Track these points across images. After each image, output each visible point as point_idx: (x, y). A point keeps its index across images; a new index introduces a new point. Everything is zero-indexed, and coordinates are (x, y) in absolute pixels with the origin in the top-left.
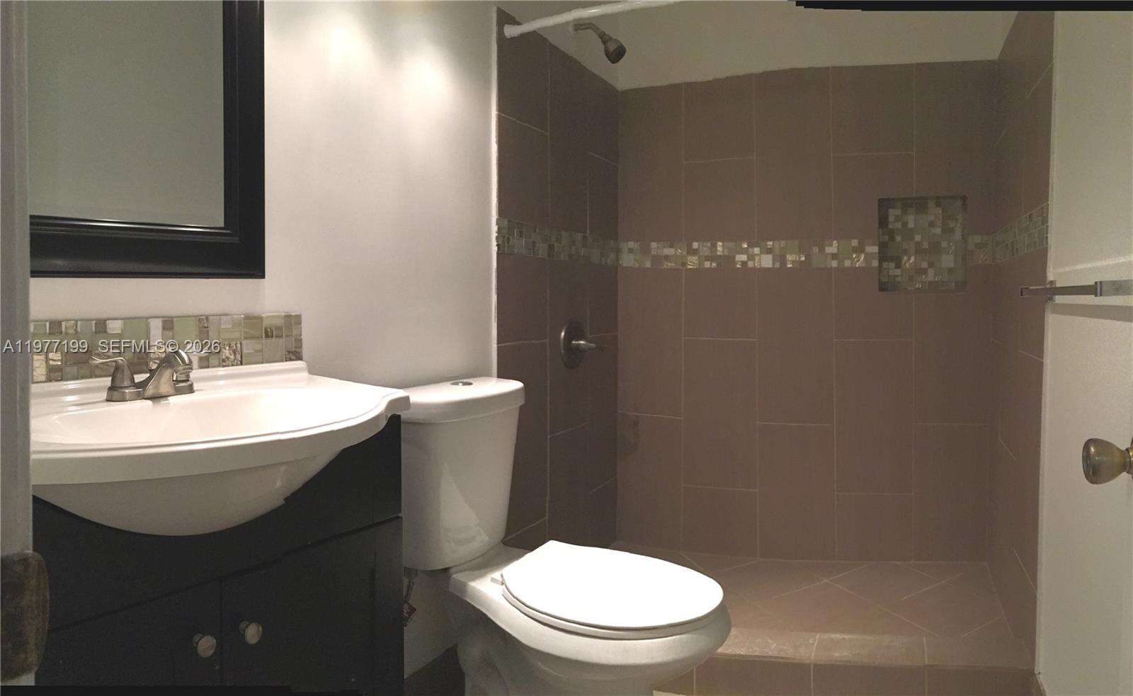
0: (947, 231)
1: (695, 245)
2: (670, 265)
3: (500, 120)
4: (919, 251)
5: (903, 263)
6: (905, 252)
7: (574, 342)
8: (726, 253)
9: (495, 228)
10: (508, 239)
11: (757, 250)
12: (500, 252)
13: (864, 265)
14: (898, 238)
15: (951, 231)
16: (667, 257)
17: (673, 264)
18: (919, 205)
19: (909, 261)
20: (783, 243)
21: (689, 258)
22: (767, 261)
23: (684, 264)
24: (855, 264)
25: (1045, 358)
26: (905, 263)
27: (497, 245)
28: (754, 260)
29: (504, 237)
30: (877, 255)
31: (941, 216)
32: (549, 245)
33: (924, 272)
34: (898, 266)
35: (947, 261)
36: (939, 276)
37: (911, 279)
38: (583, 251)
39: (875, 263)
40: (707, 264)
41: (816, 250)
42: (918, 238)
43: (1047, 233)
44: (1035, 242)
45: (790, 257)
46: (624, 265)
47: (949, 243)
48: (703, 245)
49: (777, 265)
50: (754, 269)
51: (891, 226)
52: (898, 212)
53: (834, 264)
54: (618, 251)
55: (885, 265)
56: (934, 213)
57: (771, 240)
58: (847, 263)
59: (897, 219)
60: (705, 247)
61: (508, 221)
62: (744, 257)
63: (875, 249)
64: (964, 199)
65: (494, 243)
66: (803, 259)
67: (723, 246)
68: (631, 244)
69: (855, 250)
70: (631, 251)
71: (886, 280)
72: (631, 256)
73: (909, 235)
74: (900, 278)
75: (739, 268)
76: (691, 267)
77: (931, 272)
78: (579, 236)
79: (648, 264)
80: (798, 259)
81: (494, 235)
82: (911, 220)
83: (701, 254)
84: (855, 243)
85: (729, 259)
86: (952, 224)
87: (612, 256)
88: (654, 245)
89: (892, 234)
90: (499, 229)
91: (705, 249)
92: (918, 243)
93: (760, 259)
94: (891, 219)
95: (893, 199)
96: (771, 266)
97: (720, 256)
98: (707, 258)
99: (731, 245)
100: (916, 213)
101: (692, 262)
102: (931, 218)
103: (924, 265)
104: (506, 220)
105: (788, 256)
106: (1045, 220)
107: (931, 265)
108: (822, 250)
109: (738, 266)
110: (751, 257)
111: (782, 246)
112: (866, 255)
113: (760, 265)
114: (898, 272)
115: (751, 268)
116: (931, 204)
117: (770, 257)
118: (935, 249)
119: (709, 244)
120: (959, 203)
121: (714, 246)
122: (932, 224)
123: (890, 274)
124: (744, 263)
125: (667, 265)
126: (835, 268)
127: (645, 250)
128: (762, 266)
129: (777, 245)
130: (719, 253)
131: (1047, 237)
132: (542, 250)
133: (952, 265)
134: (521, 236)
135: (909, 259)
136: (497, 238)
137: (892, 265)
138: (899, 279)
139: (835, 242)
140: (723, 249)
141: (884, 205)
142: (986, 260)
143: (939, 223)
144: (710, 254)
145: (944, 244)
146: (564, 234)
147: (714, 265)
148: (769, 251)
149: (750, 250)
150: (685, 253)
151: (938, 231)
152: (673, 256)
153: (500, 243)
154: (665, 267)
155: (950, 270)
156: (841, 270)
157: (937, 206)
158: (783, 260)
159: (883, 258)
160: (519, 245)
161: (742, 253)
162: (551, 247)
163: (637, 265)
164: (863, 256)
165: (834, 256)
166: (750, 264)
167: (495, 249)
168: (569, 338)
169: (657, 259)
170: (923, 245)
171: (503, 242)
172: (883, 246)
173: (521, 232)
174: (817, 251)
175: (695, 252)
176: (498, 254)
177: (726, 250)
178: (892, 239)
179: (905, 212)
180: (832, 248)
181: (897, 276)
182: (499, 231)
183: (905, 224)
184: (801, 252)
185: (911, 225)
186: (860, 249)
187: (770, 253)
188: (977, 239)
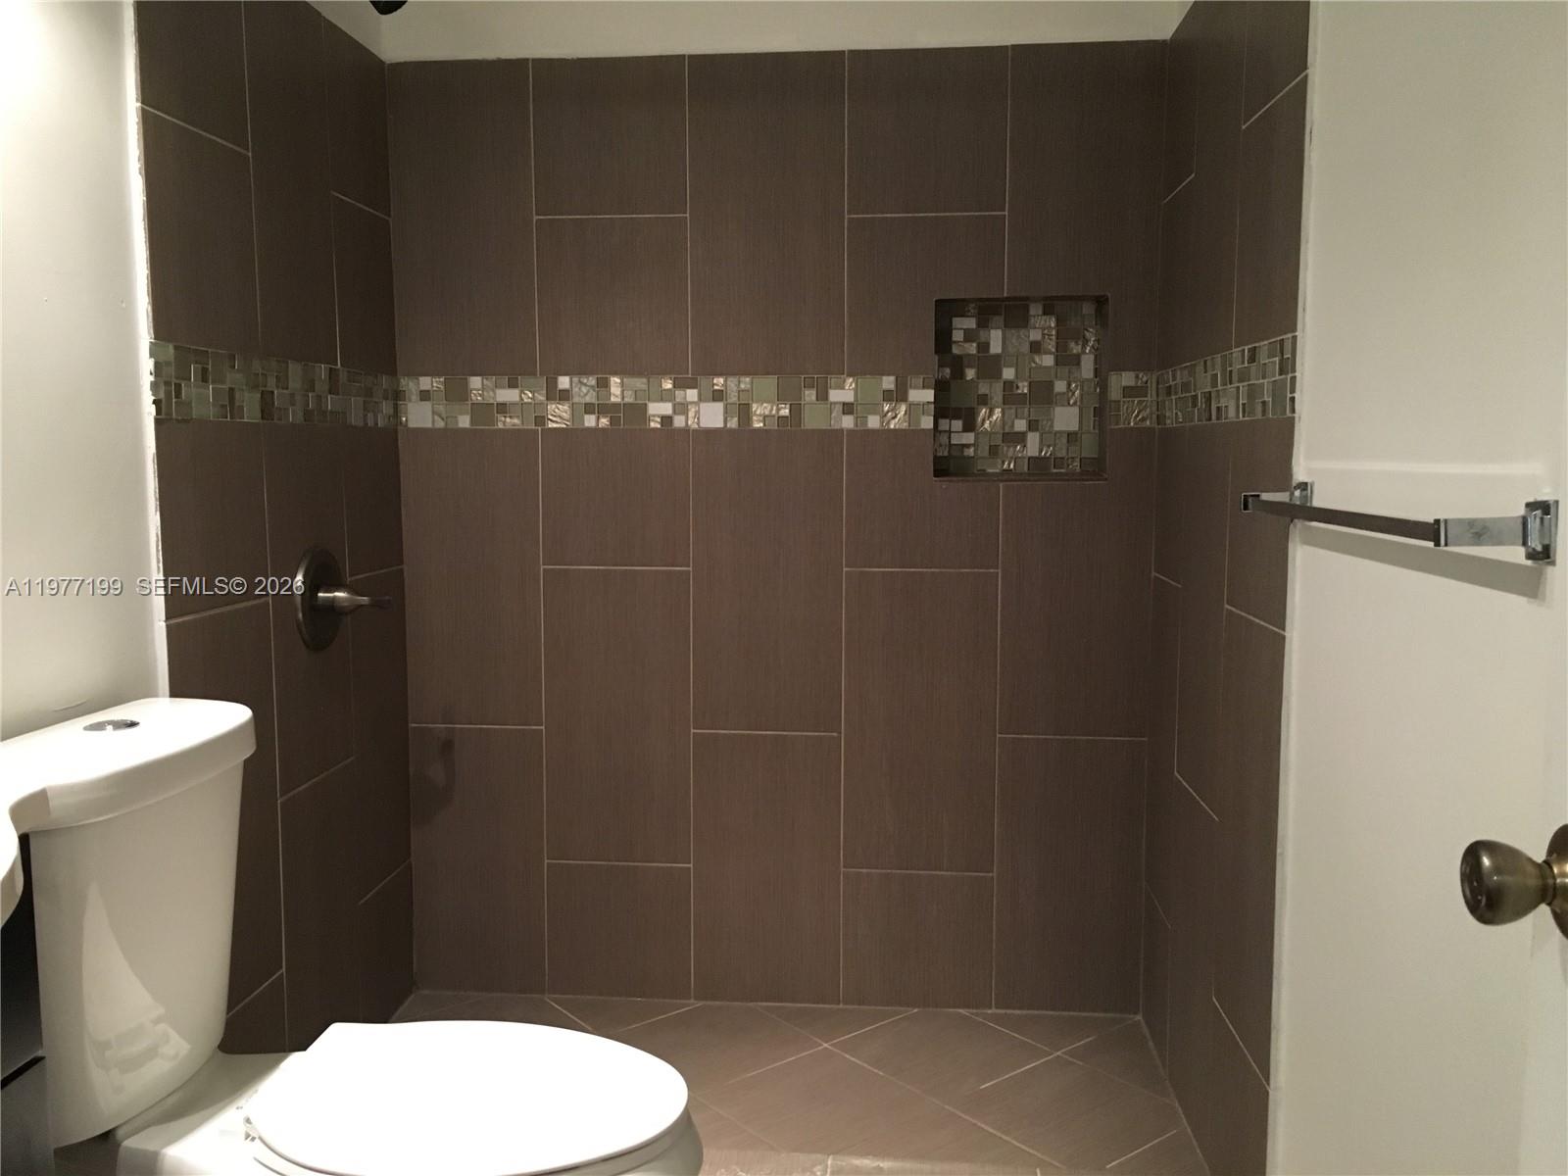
0: (1067, 360)
1: (564, 382)
2: (511, 422)
3: (148, 123)
4: (1010, 398)
5: (980, 419)
6: (984, 400)
7: (320, 594)
8: (629, 399)
9: (147, 365)
10: (178, 387)
11: (692, 394)
12: (162, 417)
13: (905, 425)
14: (970, 374)
15: (1076, 360)
16: (503, 408)
17: (516, 421)
18: (1012, 311)
19: (991, 418)
20: (746, 382)
21: (552, 407)
22: (712, 416)
23: (541, 420)
24: (888, 423)
25: (1287, 628)
26: (984, 421)
27: (154, 402)
28: (685, 412)
29: (167, 383)
30: (932, 406)
31: (1054, 333)
32: (262, 393)
33: (1021, 438)
34: (969, 427)
35: (1066, 418)
36: (1049, 446)
37: (994, 451)
38: (330, 403)
39: (927, 423)
40: (590, 421)
41: (810, 395)
42: (1008, 373)
43: (1293, 391)
44: (1264, 403)
45: (759, 410)
46: (411, 425)
47: (1069, 385)
48: (580, 382)
49: (733, 423)
50: (686, 430)
51: (955, 350)
52: (970, 323)
53: (848, 422)
54: (397, 396)
55: (944, 424)
56: (1042, 327)
57: (720, 375)
58: (873, 422)
59: (969, 336)
60: (585, 385)
61: (176, 348)
62: (666, 408)
63: (929, 395)
64: (1100, 302)
65: (147, 398)
66: (785, 412)
67: (622, 384)
68: (426, 383)
69: (888, 396)
70: (425, 396)
71: (946, 454)
72: (427, 406)
73: (990, 367)
74: (972, 450)
75: (655, 430)
76: (555, 425)
77: (1033, 439)
78: (322, 370)
79: (464, 422)
80: (774, 412)
81: (147, 379)
82: (996, 341)
83: (576, 399)
84: (888, 382)
85: (638, 411)
86: (1075, 349)
87: (386, 408)
88: (475, 382)
89: (958, 365)
90: (157, 365)
91: (584, 390)
92: (1009, 385)
93: (697, 412)
94: (957, 336)
95: (964, 300)
96: (720, 425)
97: (616, 405)
98: (589, 409)
99: (640, 383)
100: (1005, 327)
101: (559, 415)
102: (1035, 335)
103: (1021, 425)
104: (171, 349)
105: (754, 406)
106: (1288, 366)
107: (1033, 426)
108: (823, 396)
109: (652, 425)
110: (681, 408)
111: (742, 386)
112: (911, 406)
113: (698, 424)
114: (969, 438)
115: (680, 430)
116: (1035, 309)
117: (719, 406)
118: (1042, 395)
119: (592, 381)
120: (1088, 309)
121: (603, 384)
122: (1036, 348)
123: (953, 442)
124: (666, 420)
125: (504, 422)
126: (850, 432)
127: (457, 393)
128: (702, 425)
129: (732, 382)
130: (613, 399)
131: (1293, 399)
132: (250, 408)
133: (1074, 426)
134: (205, 380)
135: (991, 414)
136: (154, 386)
137: (958, 425)
138: (971, 452)
139: (851, 380)
140: (623, 392)
141: (947, 310)
142: (1143, 419)
143: (1051, 346)
144: (594, 401)
145: (1060, 386)
146: (295, 369)
147: (604, 422)
148: (718, 396)
149: (679, 393)
150: (541, 398)
151: (1048, 361)
152: (514, 404)
153: (162, 395)
154: (500, 426)
155: (1071, 437)
156: (862, 435)
157: (1045, 313)
158: (744, 412)
159: (942, 411)
160: (203, 400)
161: (662, 400)
162: (266, 399)
163: (440, 424)
164: (903, 408)
165: (848, 408)
166: (679, 422)
167: (149, 411)
168: (313, 585)
169: (485, 412)
170: (1018, 387)
171: (168, 394)
172: (941, 388)
173: (205, 371)
174: (814, 398)
175: (564, 396)
176: (158, 422)
177: (628, 393)
178: (958, 373)
179: (983, 324)
180: (844, 392)
181: (968, 446)
182: (158, 370)
183: (984, 347)
184: (781, 398)
185: (996, 348)
186: (899, 395)
187: (721, 400)
188: (1127, 379)
